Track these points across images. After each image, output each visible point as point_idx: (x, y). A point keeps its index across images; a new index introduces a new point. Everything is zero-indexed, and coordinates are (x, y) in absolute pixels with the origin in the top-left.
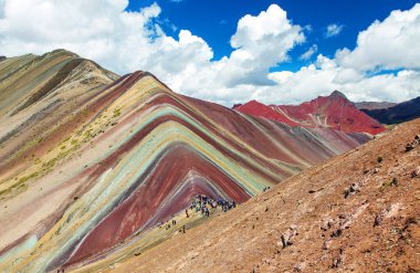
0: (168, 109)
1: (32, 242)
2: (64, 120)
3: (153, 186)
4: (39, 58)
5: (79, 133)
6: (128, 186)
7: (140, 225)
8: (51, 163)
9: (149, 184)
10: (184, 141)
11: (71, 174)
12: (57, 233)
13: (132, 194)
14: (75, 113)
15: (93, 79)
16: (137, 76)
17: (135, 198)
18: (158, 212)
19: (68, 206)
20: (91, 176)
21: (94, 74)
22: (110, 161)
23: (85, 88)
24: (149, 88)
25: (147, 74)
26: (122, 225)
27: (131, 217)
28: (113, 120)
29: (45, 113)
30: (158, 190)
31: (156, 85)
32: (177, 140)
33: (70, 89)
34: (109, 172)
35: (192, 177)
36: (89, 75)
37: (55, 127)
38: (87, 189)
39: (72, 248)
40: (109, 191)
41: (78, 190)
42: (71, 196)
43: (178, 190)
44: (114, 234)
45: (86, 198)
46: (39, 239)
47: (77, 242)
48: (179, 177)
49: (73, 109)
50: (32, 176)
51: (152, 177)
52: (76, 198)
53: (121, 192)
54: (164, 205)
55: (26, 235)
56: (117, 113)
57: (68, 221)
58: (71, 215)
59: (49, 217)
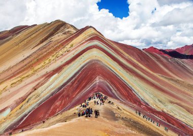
0: (96, 43)
1: (8, 112)
2: (50, 50)
3: (75, 85)
4: (49, 24)
5: (53, 56)
6: (62, 84)
7: (62, 108)
8: (36, 71)
9: (73, 83)
10: (99, 59)
11: (39, 76)
13: (62, 89)
14: (55, 47)
15: (68, 32)
16: (87, 28)
17: (63, 91)
18: (74, 101)
19: (31, 93)
21: (69, 30)
22: (58, 70)
23: (65, 36)
24: (90, 33)
25: (91, 27)
26: (52, 108)
27: (58, 103)
28: (68, 50)
29: (44, 48)
30: (77, 87)
31: (93, 31)
32: (94, 58)
33: (59, 37)
34: (56, 75)
35: (98, 80)
36: (67, 30)
37: (45, 53)
39: (22, 119)
40: (52, 86)
41: (38, 84)
43: (88, 88)
44: (46, 113)
46: (12, 110)
48: (91, 79)
49: (55, 45)
50: (27, 76)
51: (76, 79)
52: (35, 89)
53: (57, 87)
54: (78, 97)
55: (6, 108)
56: (72, 46)
57: (27, 102)
58: (29, 99)
59: (20, 99)
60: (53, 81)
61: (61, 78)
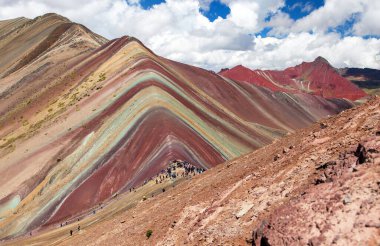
0: (152, 75)
1: (15, 202)
2: (53, 83)
3: (133, 150)
4: (31, 22)
5: (66, 96)
6: (108, 150)
7: (118, 188)
8: (38, 125)
9: (129, 147)
10: (165, 106)
11: (55, 136)
12: (40, 193)
13: (112, 158)
14: (63, 76)
15: (82, 43)
16: (124, 41)
17: (115, 161)
18: (136, 175)
19: (51, 168)
20: (74, 139)
21: (83, 38)
22: (93, 124)
23: (74, 52)
24: (134, 53)
25: (133, 39)
26: (102, 187)
27: (110, 180)
28: (98, 84)
29: (34, 76)
30: (137, 154)
31: (141, 50)
32: (157, 105)
33: (60, 53)
34: (91, 135)
35: (170, 141)
36: (78, 40)
37: (43, 90)
38: (70, 152)
39: (53, 208)
40: (90, 153)
41: (61, 152)
42: (54, 158)
43: (156, 154)
44: (93, 196)
45: (68, 160)
46: (22, 199)
47: (58, 203)
48: (157, 141)
49: (61, 73)
50: (20, 137)
51: (132, 142)
52: (59, 160)
53: (102, 155)
54: (141, 169)
55: (10, 195)
56: (103, 77)
57: (50, 182)
58: (53, 177)
59: (32, 178)
60: (90, 146)
61: (104, 139)
